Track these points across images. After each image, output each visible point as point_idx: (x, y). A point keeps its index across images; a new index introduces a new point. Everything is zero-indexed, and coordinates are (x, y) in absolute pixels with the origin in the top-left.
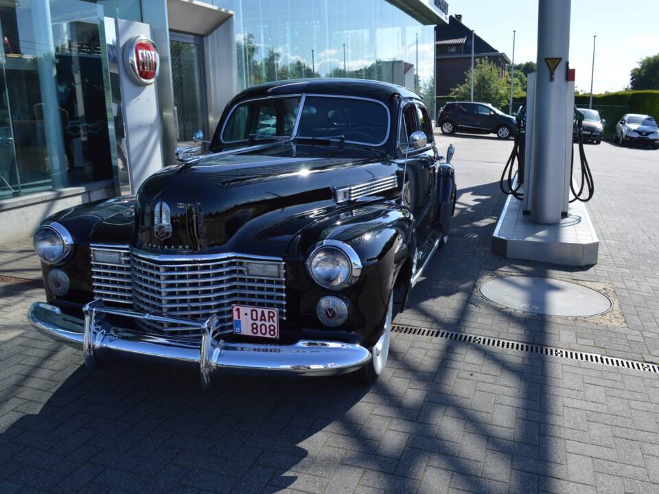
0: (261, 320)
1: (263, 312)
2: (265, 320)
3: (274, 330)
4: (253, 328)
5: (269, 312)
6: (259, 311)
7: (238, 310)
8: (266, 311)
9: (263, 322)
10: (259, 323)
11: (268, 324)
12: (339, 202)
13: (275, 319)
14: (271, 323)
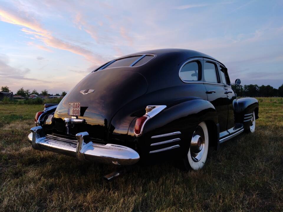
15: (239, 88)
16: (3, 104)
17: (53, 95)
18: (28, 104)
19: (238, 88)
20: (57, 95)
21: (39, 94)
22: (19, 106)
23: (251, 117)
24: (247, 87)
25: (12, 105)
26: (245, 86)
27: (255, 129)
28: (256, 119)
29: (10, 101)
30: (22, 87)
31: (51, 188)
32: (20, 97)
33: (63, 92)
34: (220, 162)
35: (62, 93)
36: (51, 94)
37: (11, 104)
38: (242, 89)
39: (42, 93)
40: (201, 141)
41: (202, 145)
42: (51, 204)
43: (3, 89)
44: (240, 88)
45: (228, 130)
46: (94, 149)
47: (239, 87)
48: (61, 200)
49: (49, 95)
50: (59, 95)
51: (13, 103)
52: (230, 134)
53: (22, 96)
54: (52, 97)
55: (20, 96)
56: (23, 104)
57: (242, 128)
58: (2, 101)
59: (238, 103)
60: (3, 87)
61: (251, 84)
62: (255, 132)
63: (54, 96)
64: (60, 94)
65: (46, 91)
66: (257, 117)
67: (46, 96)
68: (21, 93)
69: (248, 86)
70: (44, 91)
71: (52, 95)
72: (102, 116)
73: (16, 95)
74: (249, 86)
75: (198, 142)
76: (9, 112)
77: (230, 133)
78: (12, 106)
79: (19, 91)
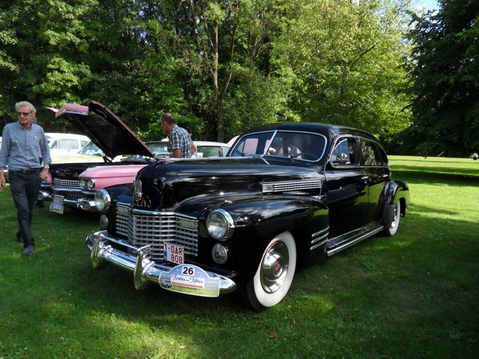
0: (176, 253)
1: (177, 248)
2: (177, 253)
3: (181, 260)
4: (172, 258)
5: (180, 249)
6: (175, 247)
7: (166, 245)
8: (178, 248)
9: (176, 254)
10: (175, 254)
11: (179, 256)
12: (263, 192)
13: (182, 253)
14: (180, 255)
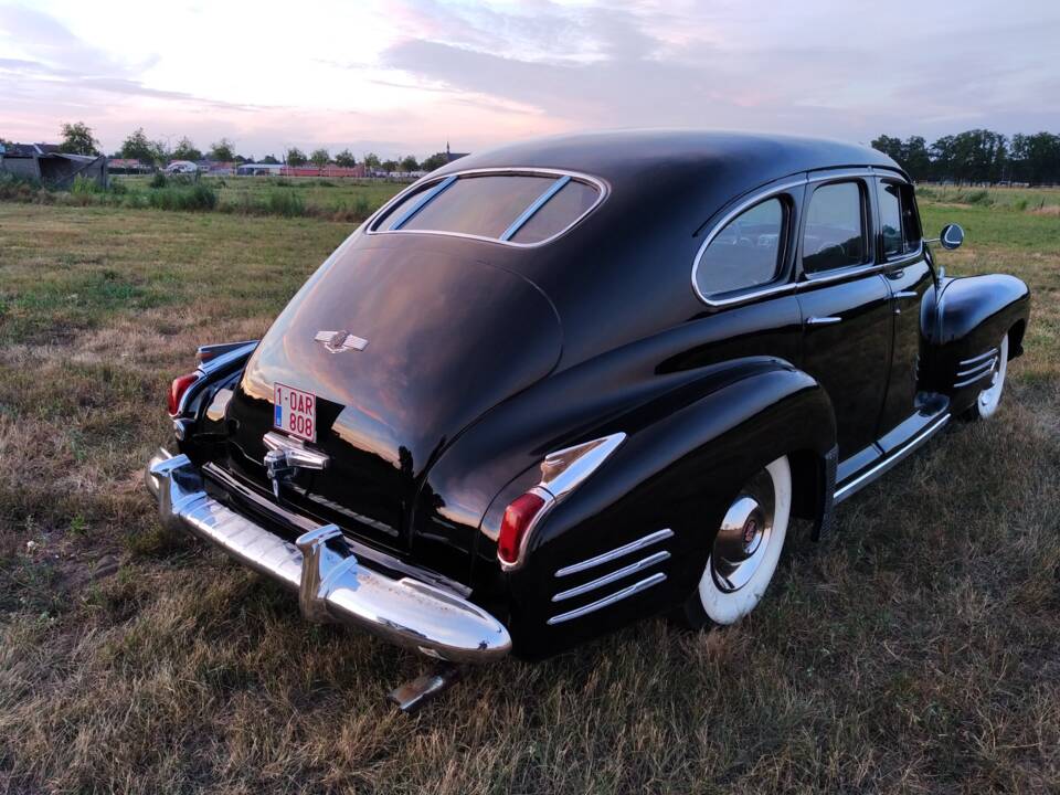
15: (992, 147)
16: (75, 204)
17: (256, 160)
18: (164, 209)
19: (988, 146)
20: (271, 160)
21: (204, 153)
22: (132, 219)
23: (986, 364)
24: (1026, 144)
25: (107, 209)
26: (1019, 138)
27: (999, 402)
28: (1009, 359)
29: (96, 191)
30: (137, 129)
31: (228, 682)
32: (135, 164)
33: (290, 152)
34: (826, 582)
35: (286, 155)
36: (246, 157)
37: (102, 203)
38: (1002, 150)
39: (212, 150)
40: (760, 519)
41: (758, 535)
42: (225, 756)
43: (70, 132)
44: (995, 149)
45: (880, 442)
46: (359, 588)
47: (993, 140)
48: (254, 745)
49: (240, 159)
50: (276, 162)
51: (110, 203)
52: (884, 457)
53: (141, 162)
54: (252, 170)
55: (136, 162)
56: (146, 207)
57: (942, 411)
58: (69, 191)
59: (941, 310)
60: (68, 127)
61: (1044, 131)
62: (997, 415)
63: (259, 163)
64: (279, 158)
65: (228, 143)
66: (1015, 351)
67: (229, 164)
68: (137, 151)
69: (1028, 138)
70: (219, 145)
71: (250, 161)
72: (392, 433)
73: (118, 156)
74: (1032, 140)
75: (747, 524)
76: (93, 251)
77: (887, 451)
78: (106, 213)
79: (129, 144)
